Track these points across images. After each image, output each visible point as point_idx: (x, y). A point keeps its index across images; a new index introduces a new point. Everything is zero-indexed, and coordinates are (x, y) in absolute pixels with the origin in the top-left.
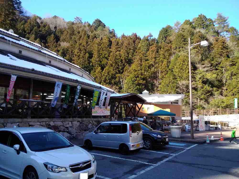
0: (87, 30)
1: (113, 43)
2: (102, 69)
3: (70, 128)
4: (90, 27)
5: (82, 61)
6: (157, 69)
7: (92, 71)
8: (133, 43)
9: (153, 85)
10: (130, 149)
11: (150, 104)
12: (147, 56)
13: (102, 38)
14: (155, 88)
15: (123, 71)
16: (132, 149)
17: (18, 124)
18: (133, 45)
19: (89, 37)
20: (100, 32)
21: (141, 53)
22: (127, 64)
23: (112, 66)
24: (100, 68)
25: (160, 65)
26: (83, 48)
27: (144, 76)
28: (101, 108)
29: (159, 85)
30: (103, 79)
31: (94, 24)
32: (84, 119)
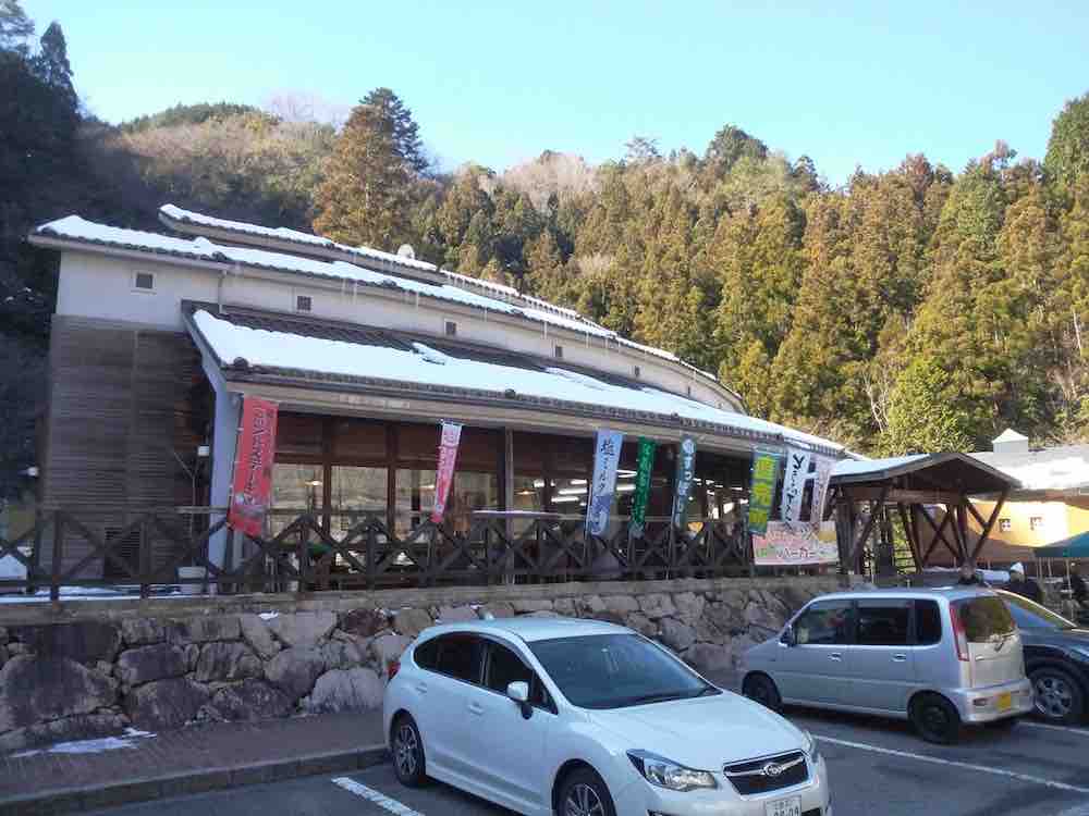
0: (684, 185)
1: (809, 222)
2: (771, 346)
3: (667, 621)
4: (696, 169)
5: (675, 323)
6: (1058, 315)
7: (723, 363)
8: (914, 203)
9: (1046, 399)
10: (963, 718)
11: (1042, 496)
12: (994, 257)
13: (755, 206)
14: (1060, 412)
15: (875, 346)
16: (973, 717)
17: (475, 607)
18: (915, 214)
19: (694, 213)
20: (744, 182)
21: (963, 244)
22: (895, 310)
23: (815, 327)
24: (759, 343)
25: (1075, 293)
26: (675, 269)
27: (990, 357)
28: (791, 529)
29: (1080, 393)
30: (779, 396)
31: (714, 152)
32: (724, 583)
